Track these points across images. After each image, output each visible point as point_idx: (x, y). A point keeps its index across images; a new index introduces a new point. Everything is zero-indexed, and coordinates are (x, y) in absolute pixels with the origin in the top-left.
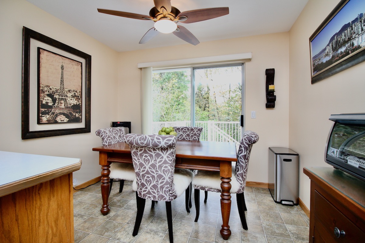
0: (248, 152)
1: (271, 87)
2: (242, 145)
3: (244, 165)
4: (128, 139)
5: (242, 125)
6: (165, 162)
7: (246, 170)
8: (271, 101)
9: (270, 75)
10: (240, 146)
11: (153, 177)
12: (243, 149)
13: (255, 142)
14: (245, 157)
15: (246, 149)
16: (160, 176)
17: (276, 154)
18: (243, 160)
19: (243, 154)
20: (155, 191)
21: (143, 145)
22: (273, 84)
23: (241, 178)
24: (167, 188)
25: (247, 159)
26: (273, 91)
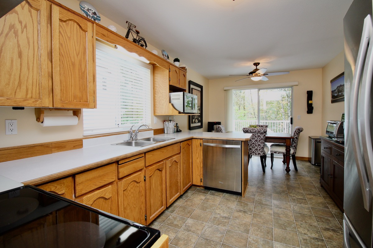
0: (298, 135)
1: (310, 102)
2: (295, 133)
3: (296, 142)
4: (245, 129)
5: (292, 123)
6: (262, 139)
7: (297, 144)
8: (310, 110)
9: (310, 95)
10: (294, 133)
11: (256, 145)
12: (296, 134)
13: (301, 131)
14: (296, 138)
15: (297, 134)
16: (259, 145)
17: (313, 139)
18: (296, 139)
19: (296, 137)
20: (256, 151)
21: (254, 132)
22: (312, 100)
23: (294, 148)
24: (262, 150)
25: (298, 139)
26: (311, 104)
